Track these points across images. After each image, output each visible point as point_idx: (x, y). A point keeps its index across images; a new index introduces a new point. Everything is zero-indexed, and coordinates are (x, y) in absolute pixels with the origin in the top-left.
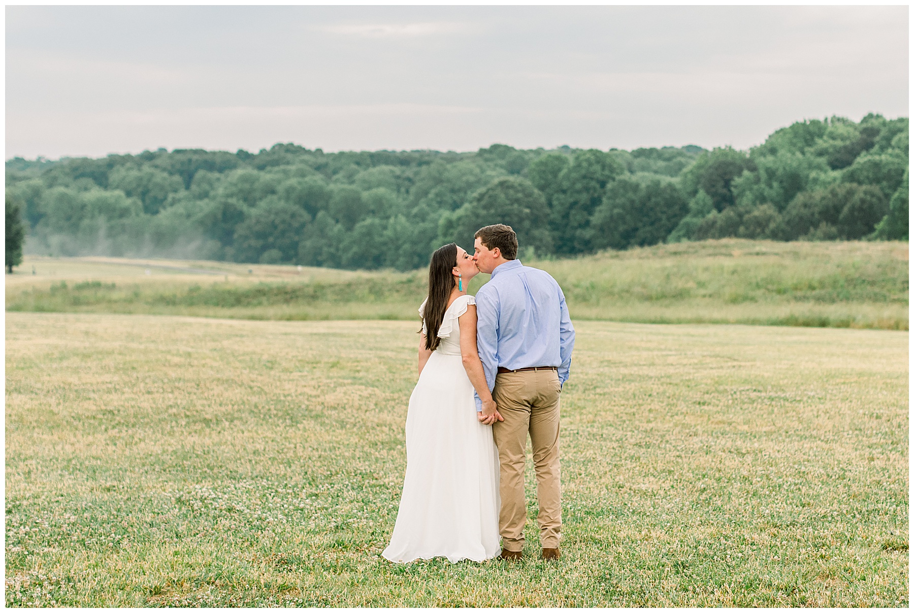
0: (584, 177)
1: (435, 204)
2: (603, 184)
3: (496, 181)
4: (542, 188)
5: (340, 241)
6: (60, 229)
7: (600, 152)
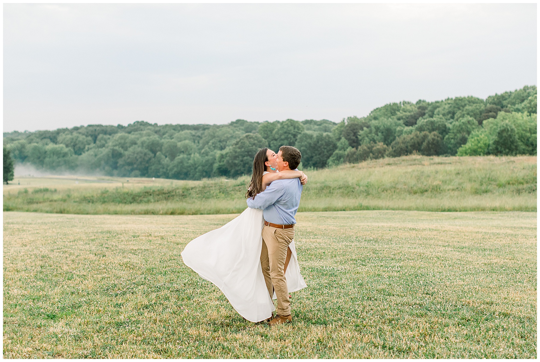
0: (286, 133)
1: (212, 148)
2: (295, 136)
3: (242, 136)
4: (266, 138)
5: (168, 166)
6: (34, 163)
7: (293, 120)
